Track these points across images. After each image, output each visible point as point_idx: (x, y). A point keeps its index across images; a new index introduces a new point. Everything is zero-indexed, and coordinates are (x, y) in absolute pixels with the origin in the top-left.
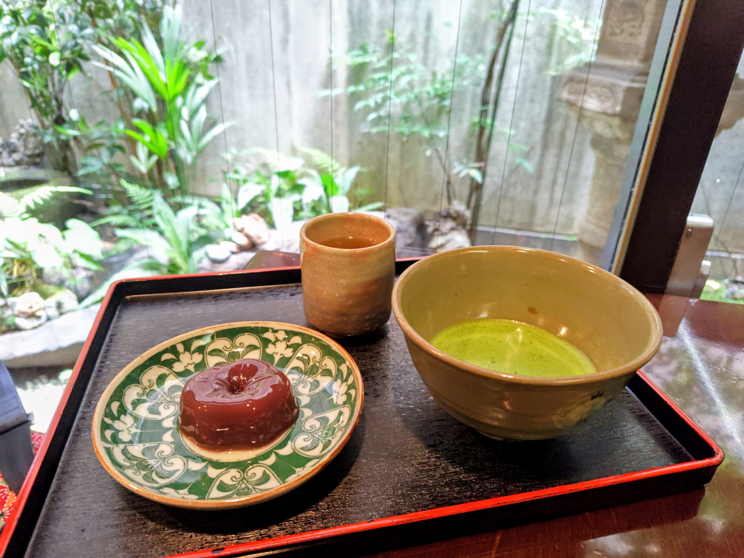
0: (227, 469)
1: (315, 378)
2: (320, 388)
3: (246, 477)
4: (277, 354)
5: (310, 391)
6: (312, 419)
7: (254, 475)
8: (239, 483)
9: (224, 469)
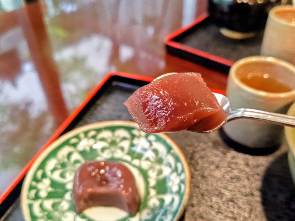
1: (161, 167)
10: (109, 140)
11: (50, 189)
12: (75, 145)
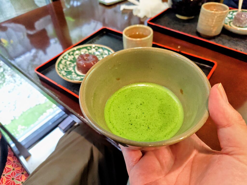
10: (101, 53)
11: (72, 59)
12: (88, 50)
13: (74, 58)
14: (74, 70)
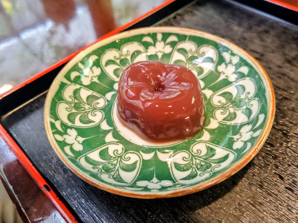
0: (118, 142)
1: (236, 111)
2: (233, 122)
3: (123, 157)
4: (224, 74)
5: (224, 120)
6: (204, 144)
7: (129, 159)
8: (115, 158)
9: (117, 141)
11: (96, 80)
13: (103, 76)
14: (110, 123)
